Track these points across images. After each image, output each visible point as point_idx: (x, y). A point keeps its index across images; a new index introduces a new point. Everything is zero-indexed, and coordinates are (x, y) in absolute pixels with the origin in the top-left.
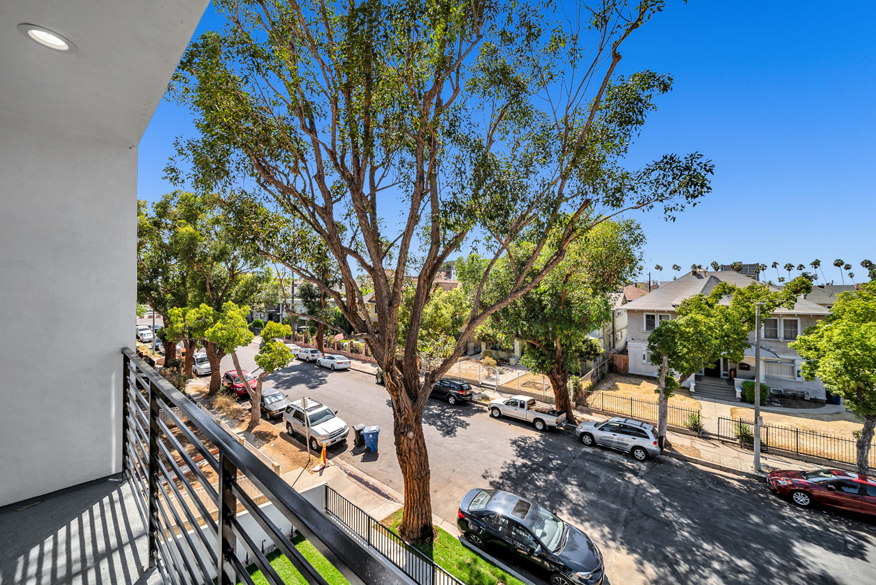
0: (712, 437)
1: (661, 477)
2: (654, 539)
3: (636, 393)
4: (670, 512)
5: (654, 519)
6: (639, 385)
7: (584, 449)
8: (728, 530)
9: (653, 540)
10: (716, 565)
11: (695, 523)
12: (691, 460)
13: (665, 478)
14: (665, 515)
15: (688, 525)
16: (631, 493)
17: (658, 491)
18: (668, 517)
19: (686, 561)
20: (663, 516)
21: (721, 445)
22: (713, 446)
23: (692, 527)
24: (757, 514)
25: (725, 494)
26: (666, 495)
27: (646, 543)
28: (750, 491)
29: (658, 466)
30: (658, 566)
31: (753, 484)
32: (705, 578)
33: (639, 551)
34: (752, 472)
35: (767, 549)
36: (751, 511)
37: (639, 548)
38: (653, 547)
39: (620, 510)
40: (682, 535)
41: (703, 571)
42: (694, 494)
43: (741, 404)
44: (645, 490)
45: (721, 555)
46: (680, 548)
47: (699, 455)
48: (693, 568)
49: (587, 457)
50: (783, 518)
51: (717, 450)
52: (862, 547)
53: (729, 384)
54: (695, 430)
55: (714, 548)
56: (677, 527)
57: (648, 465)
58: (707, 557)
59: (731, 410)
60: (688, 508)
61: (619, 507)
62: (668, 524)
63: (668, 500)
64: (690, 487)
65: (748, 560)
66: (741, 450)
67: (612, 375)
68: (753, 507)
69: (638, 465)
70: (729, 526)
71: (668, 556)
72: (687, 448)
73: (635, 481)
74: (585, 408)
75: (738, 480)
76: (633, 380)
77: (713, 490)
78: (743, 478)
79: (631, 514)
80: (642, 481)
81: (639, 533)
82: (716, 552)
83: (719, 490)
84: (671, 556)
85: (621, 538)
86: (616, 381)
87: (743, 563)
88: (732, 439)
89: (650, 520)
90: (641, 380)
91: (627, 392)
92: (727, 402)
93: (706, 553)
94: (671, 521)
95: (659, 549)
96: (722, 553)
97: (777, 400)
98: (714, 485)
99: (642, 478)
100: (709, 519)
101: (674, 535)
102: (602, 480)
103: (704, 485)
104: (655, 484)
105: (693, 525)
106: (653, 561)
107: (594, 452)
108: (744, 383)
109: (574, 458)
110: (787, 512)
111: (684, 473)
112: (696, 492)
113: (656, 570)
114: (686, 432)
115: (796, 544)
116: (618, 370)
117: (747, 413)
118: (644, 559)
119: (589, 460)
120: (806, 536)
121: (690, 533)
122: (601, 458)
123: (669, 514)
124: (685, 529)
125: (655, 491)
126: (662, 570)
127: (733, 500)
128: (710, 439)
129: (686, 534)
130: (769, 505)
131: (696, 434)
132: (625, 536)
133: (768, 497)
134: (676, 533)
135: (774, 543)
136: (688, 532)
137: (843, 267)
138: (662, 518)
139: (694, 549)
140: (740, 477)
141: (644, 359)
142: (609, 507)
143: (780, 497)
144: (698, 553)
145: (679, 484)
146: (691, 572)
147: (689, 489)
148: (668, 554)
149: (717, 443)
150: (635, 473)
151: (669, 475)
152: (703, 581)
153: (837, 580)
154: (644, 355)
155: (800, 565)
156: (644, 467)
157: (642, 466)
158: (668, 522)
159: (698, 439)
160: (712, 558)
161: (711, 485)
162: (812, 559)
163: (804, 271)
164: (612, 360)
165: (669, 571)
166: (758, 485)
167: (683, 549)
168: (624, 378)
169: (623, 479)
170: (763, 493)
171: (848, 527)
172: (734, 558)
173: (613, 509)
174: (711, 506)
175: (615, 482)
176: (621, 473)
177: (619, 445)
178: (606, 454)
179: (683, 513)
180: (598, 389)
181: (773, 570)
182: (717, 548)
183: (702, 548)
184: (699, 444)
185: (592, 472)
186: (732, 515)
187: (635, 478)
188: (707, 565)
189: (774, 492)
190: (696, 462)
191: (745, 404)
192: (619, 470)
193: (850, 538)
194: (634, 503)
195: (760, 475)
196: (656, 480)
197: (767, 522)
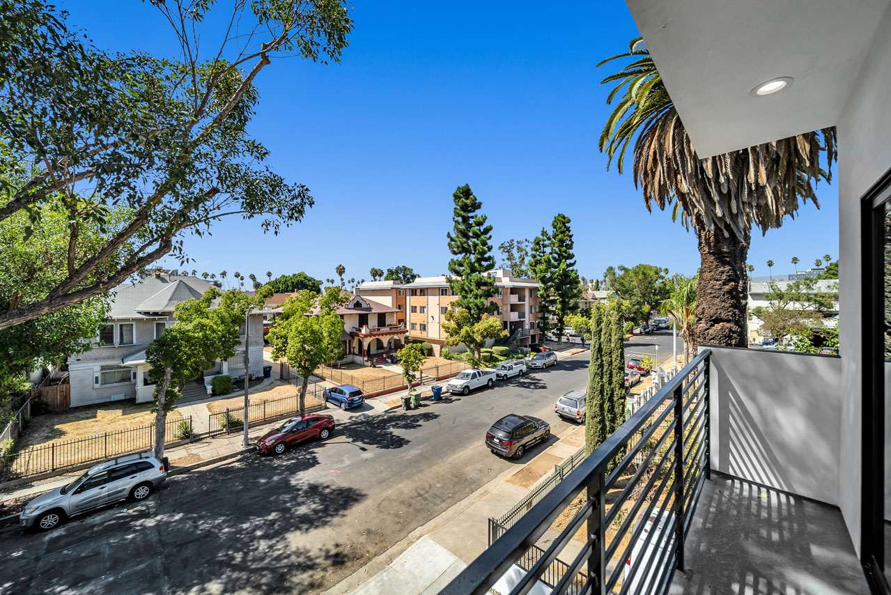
0: (203, 436)
1: (176, 500)
2: (203, 558)
3: (95, 429)
4: (203, 523)
5: (193, 541)
6: (95, 417)
7: (47, 538)
8: (252, 501)
9: (203, 560)
10: (259, 533)
11: (228, 516)
12: (193, 467)
13: (180, 498)
14: (201, 530)
15: (224, 522)
16: (154, 537)
17: (181, 515)
18: (204, 529)
19: (237, 550)
20: (199, 532)
21: (213, 440)
22: (207, 444)
23: (227, 521)
24: (262, 477)
25: (235, 477)
26: (191, 512)
27: (198, 568)
28: (250, 464)
29: (165, 492)
30: (219, 577)
31: (248, 458)
32: (257, 549)
33: (195, 581)
34: (244, 449)
35: (280, 494)
36: (257, 477)
37: (194, 580)
38: (206, 565)
39: (152, 563)
40: (224, 533)
41: (253, 545)
42: (214, 494)
43: (213, 398)
44: (167, 524)
45: (257, 523)
46: (228, 545)
47: (199, 459)
48: (245, 550)
49: (62, 543)
50: (276, 468)
51: (212, 446)
52: (314, 458)
53: (199, 384)
54: (188, 437)
55: (251, 522)
56: (216, 531)
57: (154, 498)
58: (250, 533)
59: (208, 406)
60: (216, 508)
61: (149, 562)
62: (208, 534)
63: (195, 515)
64: (207, 491)
65: (274, 511)
66: (229, 436)
67: (41, 418)
68: (258, 473)
69: (142, 506)
70: (251, 498)
71: (223, 561)
72: (185, 458)
73: (150, 523)
74: (12, 483)
75: (237, 461)
76: (82, 415)
77: (225, 480)
78: (239, 457)
79: (167, 557)
80: (158, 518)
81: (185, 566)
82: (254, 524)
83: (229, 477)
84: (224, 558)
85: (169, 588)
86: (54, 425)
87: (273, 516)
88: (219, 431)
89: (190, 546)
90: (94, 411)
91: (81, 431)
92: (201, 401)
93: (248, 530)
94: (209, 531)
95: (212, 562)
96: (258, 521)
97: (235, 386)
98: (223, 475)
99: (156, 514)
100: (236, 504)
101: (218, 539)
102: (107, 551)
103: (216, 481)
104: (174, 510)
105: (228, 518)
106: (213, 577)
107: (68, 530)
108: (213, 379)
109: (37, 559)
110: (277, 462)
111: (195, 482)
112: (214, 491)
113: (219, 581)
114: (178, 444)
115: (291, 479)
116: (50, 408)
117: (221, 404)
118: (204, 584)
119: (66, 546)
120: (293, 470)
121: (228, 527)
122: (86, 529)
123: (204, 525)
124: (224, 527)
125: (177, 517)
126: (224, 576)
127: (243, 477)
128: (201, 439)
129: (226, 530)
130: (264, 466)
131: (188, 441)
132: (173, 582)
133: (261, 460)
134: (218, 537)
135: (280, 488)
136: (227, 527)
137: (239, 278)
138: (199, 534)
139: (238, 536)
140: (236, 458)
141: (97, 382)
142: (137, 573)
143: (268, 455)
144: (243, 536)
145: (196, 494)
146: (246, 554)
147: (207, 493)
148: (222, 559)
149: (208, 440)
150: (144, 515)
151: (182, 493)
152: (256, 553)
153: (316, 484)
154: (97, 378)
155: (299, 490)
156: (151, 503)
157: (148, 503)
158: (207, 533)
159: (191, 445)
160: (254, 530)
161: (221, 478)
162: (301, 482)
163: (215, 279)
164: (39, 397)
165: (230, 571)
166: (251, 456)
167: (231, 543)
168: (64, 416)
169: (135, 531)
170: (257, 460)
171: (305, 451)
172: (266, 518)
173: (142, 570)
174: (231, 493)
175: (126, 542)
176: (126, 527)
177: (111, 498)
178: (89, 521)
179: (214, 516)
180: (27, 446)
181: (288, 505)
182: (252, 521)
183: (244, 530)
184: (195, 449)
185: (83, 555)
186: (249, 489)
187: (148, 520)
188: (253, 539)
189: (263, 455)
190: (199, 466)
191: (216, 398)
192: (124, 526)
193: (308, 457)
194: (163, 544)
195: (250, 448)
196: (172, 506)
197: (270, 478)
